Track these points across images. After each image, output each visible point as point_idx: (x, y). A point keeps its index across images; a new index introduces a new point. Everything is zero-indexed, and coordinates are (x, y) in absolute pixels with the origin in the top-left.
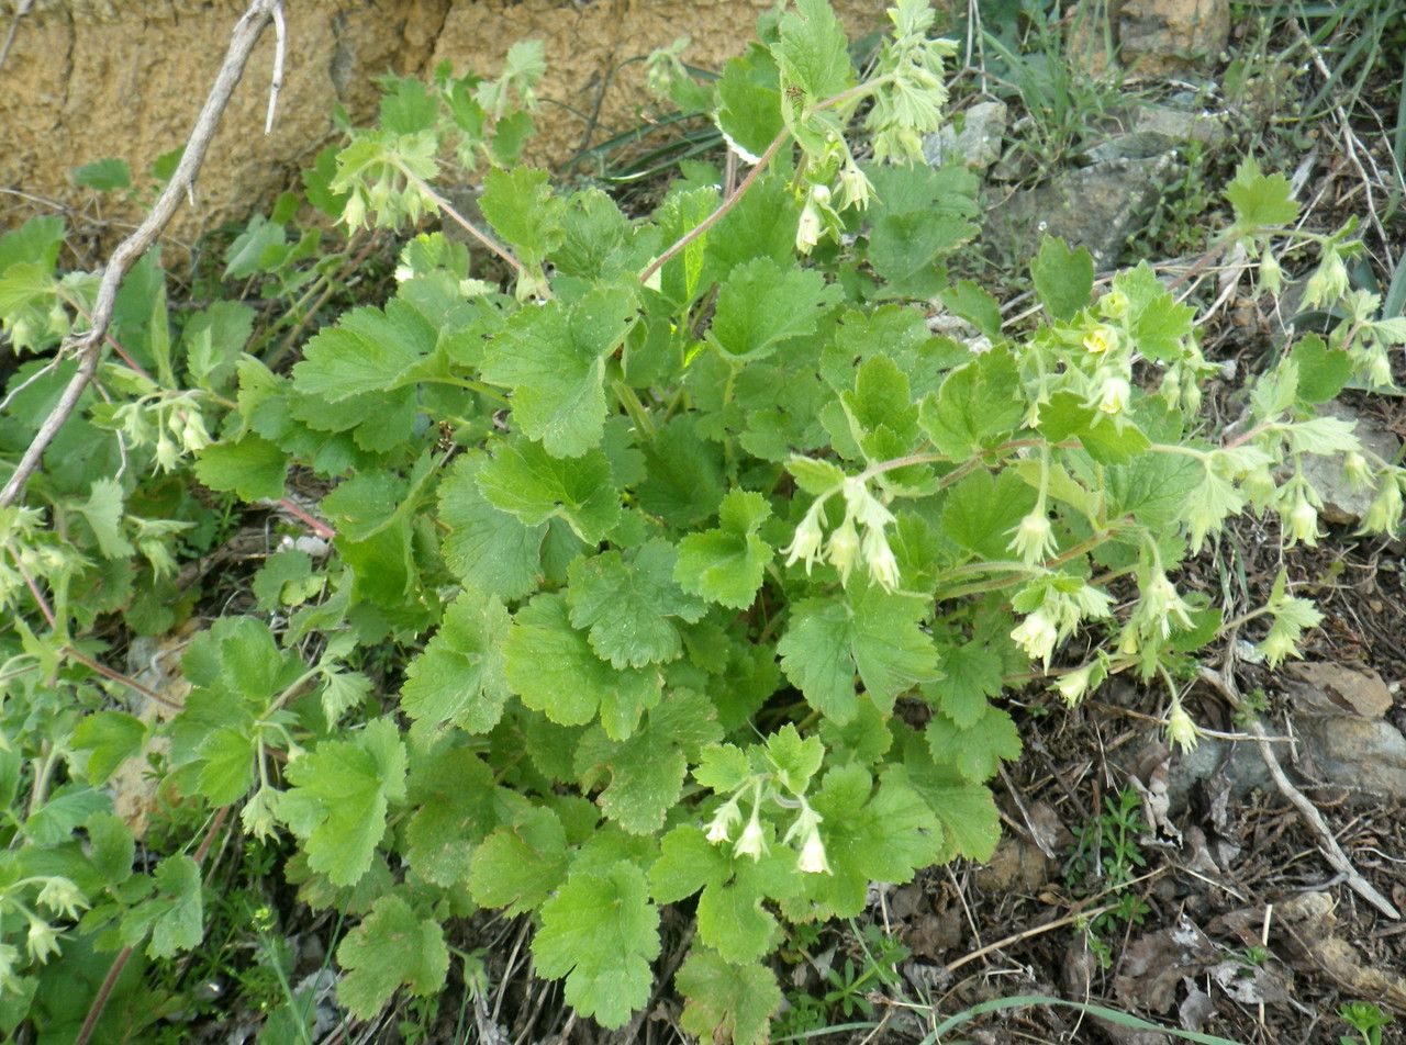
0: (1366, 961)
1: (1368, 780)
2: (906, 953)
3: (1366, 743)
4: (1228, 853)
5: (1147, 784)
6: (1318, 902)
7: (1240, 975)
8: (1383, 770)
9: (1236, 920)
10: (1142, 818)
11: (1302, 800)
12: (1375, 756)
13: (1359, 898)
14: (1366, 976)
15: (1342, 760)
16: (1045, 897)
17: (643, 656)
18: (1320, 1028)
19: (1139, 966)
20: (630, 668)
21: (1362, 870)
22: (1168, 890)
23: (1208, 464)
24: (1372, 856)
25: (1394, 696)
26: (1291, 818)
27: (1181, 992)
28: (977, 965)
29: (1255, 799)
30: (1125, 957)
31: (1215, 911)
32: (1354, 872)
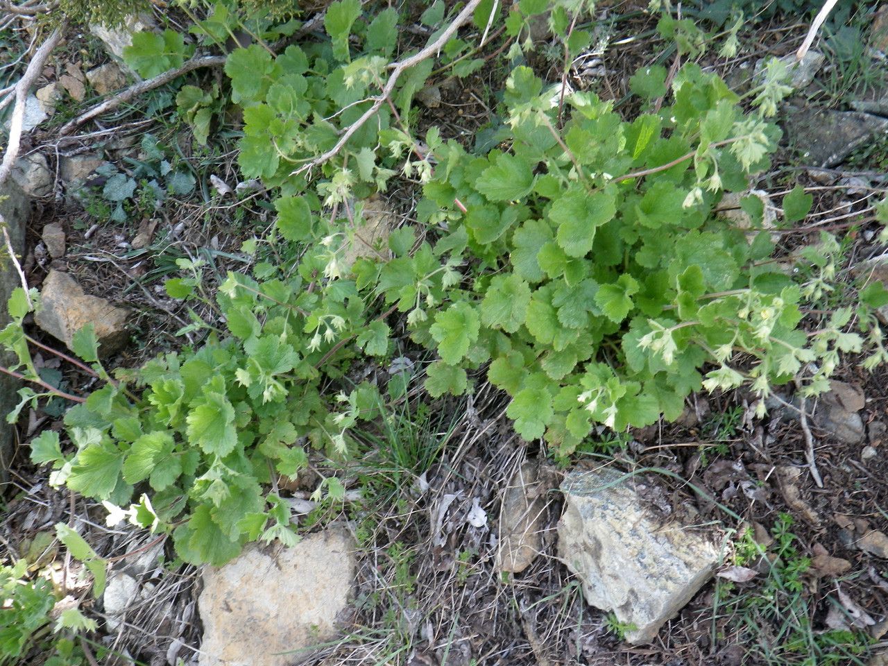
0: (801, 498)
1: (839, 432)
2: (632, 438)
3: (844, 419)
4: (769, 440)
5: (749, 405)
6: (794, 471)
7: (751, 488)
8: (847, 431)
9: (760, 467)
10: (740, 419)
11: (808, 432)
12: (846, 425)
13: (811, 475)
14: (798, 503)
15: (832, 421)
16: (692, 432)
17: (575, 324)
18: (771, 515)
19: (717, 470)
20: (568, 327)
21: (817, 466)
22: (740, 447)
23: (794, 352)
24: (824, 462)
25: (866, 403)
26: (800, 437)
27: (727, 485)
28: (657, 450)
29: (791, 423)
30: (712, 465)
31: (753, 461)
32: (814, 465)
